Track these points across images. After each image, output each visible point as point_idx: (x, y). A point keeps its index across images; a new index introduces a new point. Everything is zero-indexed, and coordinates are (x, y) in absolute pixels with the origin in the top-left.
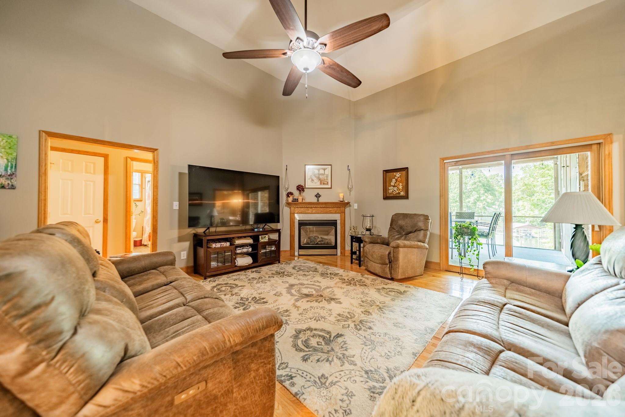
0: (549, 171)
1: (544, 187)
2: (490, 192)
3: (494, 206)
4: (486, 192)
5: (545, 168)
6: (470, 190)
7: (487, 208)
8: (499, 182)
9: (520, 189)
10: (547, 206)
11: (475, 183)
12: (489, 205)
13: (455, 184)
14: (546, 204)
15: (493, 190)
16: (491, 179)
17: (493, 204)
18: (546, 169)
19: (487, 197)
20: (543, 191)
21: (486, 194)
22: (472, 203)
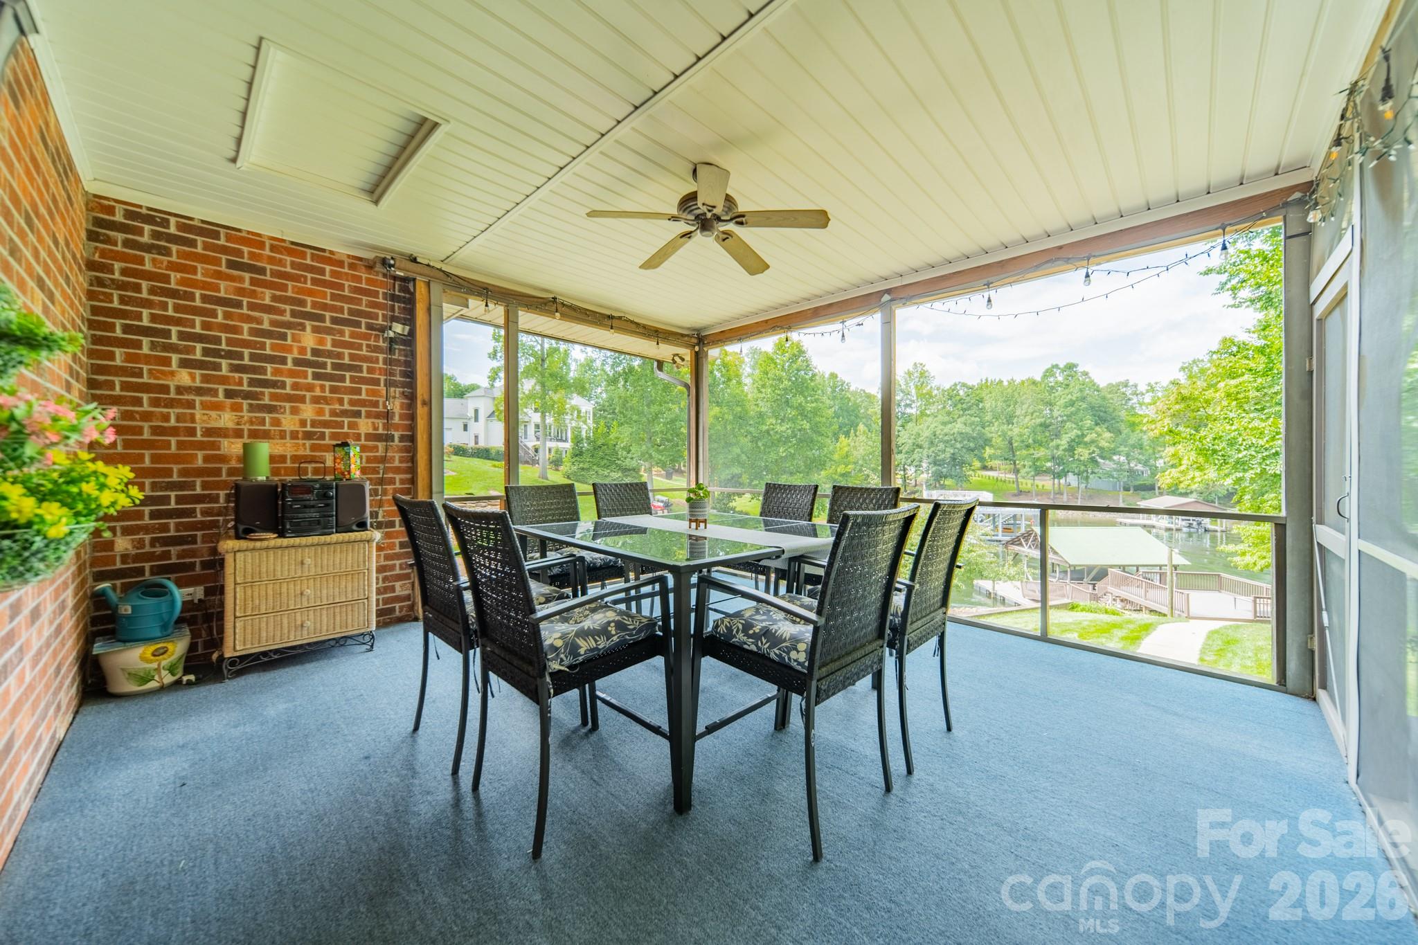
0: (1247, 362)
1: (1235, 403)
2: (1106, 425)
3: (1115, 458)
4: (1097, 424)
5: (1238, 352)
6: (1059, 419)
7: (1099, 460)
8: (1129, 399)
9: (1169, 409)
10: (1240, 456)
11: (1072, 403)
12: (1104, 455)
13: (1025, 406)
14: (1239, 451)
15: (1114, 419)
16: (1110, 393)
17: (1114, 452)
18: (1239, 356)
19: (1099, 435)
20: (1231, 415)
21: (1098, 429)
22: (1065, 450)
